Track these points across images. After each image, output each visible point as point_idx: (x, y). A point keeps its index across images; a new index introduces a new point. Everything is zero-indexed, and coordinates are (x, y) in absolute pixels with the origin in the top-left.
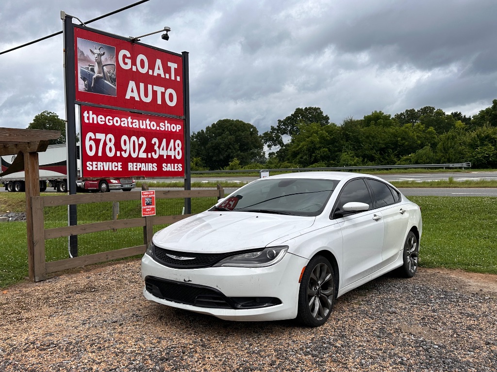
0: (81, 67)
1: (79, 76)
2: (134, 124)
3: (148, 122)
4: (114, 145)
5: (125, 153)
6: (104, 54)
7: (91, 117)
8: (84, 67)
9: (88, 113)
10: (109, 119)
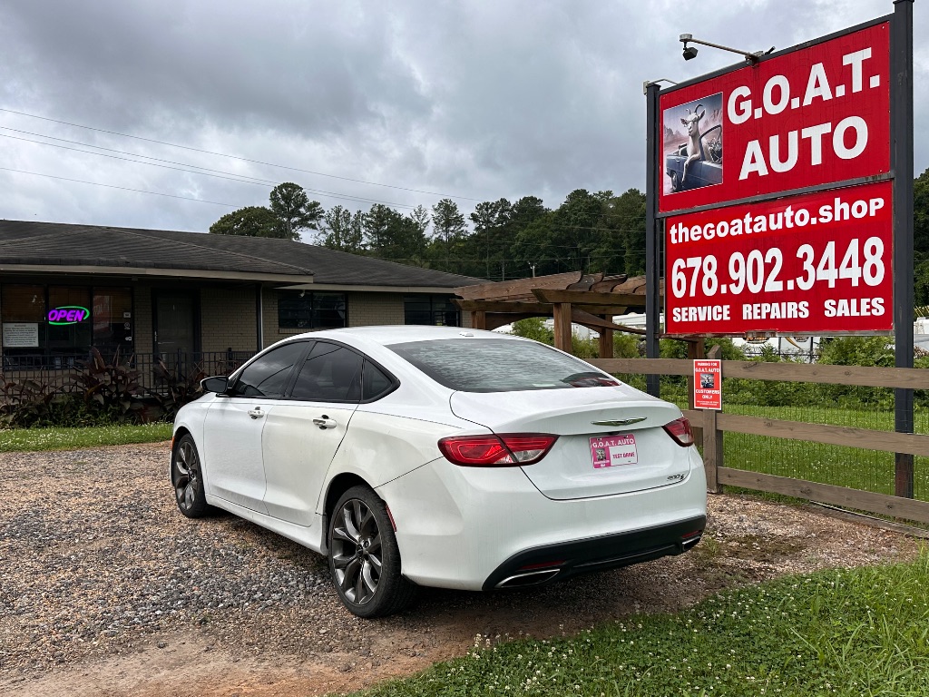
0: (669, 154)
1: (665, 171)
2: (756, 227)
3: (789, 212)
4: (717, 273)
5: (737, 285)
6: (702, 115)
7: (679, 234)
8: (672, 153)
9: (677, 227)
10: (709, 229)
